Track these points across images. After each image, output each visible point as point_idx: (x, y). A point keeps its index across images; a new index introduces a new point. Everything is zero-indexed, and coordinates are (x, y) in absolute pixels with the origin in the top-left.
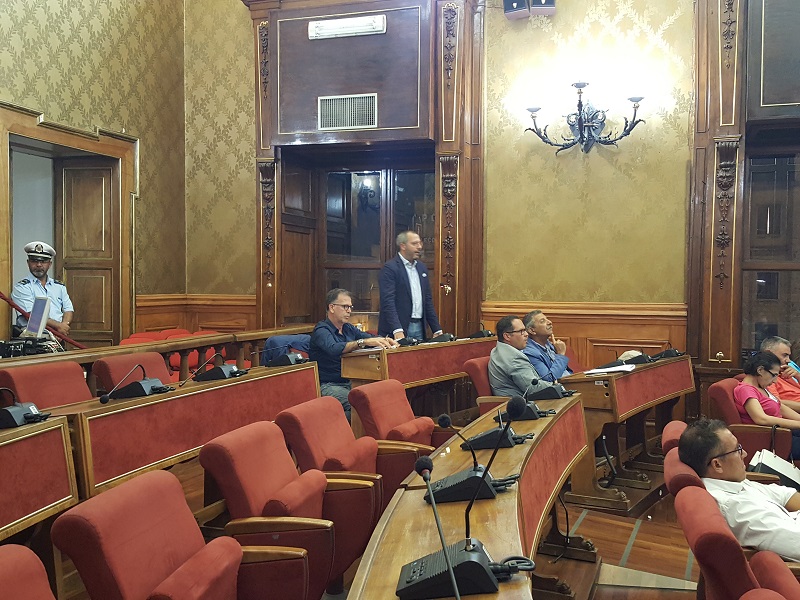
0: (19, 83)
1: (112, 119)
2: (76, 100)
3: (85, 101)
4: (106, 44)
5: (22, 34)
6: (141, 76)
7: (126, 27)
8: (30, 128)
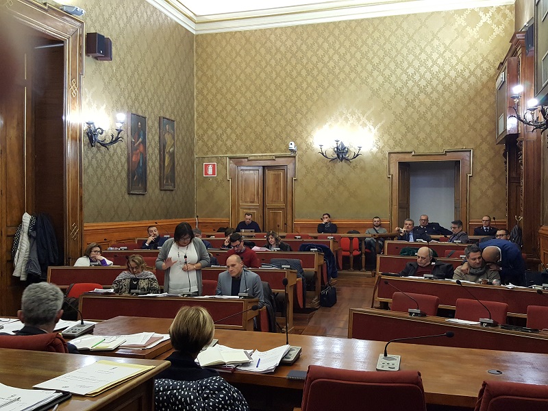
0: (404, 143)
1: (456, 144)
2: (433, 142)
3: (440, 141)
4: (453, 114)
5: (405, 125)
6: (478, 120)
7: (467, 102)
8: (408, 158)
